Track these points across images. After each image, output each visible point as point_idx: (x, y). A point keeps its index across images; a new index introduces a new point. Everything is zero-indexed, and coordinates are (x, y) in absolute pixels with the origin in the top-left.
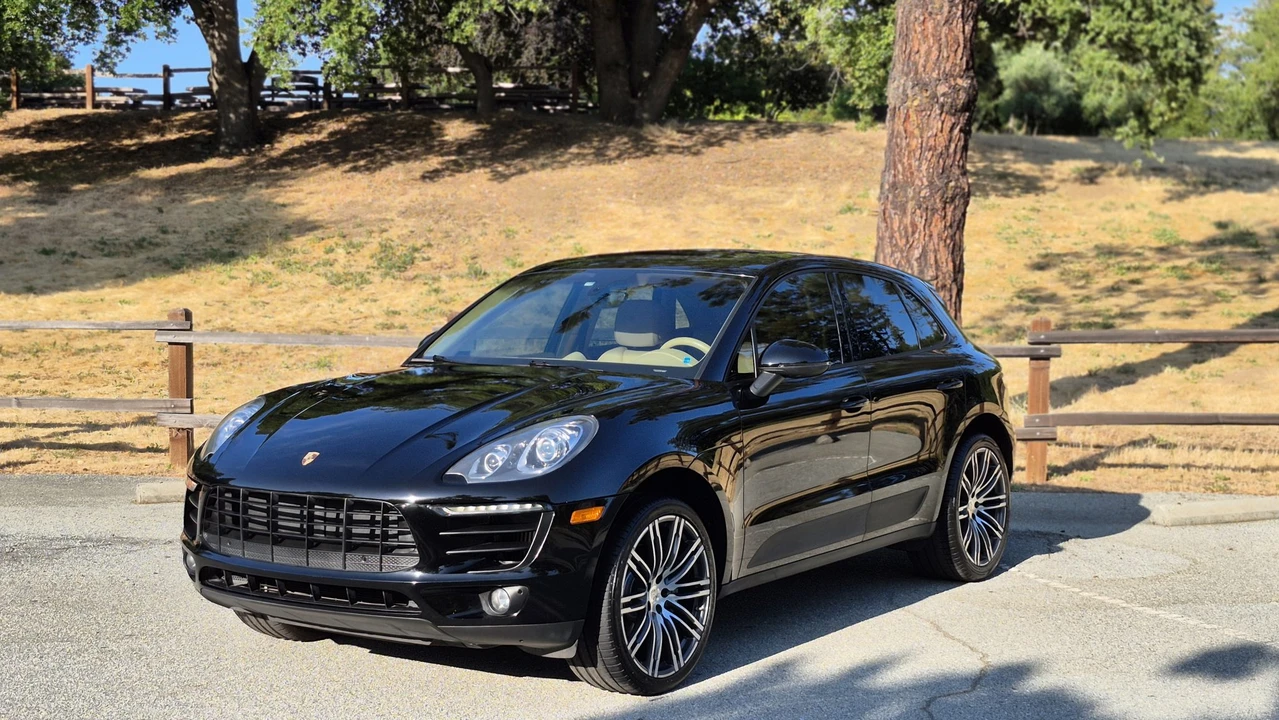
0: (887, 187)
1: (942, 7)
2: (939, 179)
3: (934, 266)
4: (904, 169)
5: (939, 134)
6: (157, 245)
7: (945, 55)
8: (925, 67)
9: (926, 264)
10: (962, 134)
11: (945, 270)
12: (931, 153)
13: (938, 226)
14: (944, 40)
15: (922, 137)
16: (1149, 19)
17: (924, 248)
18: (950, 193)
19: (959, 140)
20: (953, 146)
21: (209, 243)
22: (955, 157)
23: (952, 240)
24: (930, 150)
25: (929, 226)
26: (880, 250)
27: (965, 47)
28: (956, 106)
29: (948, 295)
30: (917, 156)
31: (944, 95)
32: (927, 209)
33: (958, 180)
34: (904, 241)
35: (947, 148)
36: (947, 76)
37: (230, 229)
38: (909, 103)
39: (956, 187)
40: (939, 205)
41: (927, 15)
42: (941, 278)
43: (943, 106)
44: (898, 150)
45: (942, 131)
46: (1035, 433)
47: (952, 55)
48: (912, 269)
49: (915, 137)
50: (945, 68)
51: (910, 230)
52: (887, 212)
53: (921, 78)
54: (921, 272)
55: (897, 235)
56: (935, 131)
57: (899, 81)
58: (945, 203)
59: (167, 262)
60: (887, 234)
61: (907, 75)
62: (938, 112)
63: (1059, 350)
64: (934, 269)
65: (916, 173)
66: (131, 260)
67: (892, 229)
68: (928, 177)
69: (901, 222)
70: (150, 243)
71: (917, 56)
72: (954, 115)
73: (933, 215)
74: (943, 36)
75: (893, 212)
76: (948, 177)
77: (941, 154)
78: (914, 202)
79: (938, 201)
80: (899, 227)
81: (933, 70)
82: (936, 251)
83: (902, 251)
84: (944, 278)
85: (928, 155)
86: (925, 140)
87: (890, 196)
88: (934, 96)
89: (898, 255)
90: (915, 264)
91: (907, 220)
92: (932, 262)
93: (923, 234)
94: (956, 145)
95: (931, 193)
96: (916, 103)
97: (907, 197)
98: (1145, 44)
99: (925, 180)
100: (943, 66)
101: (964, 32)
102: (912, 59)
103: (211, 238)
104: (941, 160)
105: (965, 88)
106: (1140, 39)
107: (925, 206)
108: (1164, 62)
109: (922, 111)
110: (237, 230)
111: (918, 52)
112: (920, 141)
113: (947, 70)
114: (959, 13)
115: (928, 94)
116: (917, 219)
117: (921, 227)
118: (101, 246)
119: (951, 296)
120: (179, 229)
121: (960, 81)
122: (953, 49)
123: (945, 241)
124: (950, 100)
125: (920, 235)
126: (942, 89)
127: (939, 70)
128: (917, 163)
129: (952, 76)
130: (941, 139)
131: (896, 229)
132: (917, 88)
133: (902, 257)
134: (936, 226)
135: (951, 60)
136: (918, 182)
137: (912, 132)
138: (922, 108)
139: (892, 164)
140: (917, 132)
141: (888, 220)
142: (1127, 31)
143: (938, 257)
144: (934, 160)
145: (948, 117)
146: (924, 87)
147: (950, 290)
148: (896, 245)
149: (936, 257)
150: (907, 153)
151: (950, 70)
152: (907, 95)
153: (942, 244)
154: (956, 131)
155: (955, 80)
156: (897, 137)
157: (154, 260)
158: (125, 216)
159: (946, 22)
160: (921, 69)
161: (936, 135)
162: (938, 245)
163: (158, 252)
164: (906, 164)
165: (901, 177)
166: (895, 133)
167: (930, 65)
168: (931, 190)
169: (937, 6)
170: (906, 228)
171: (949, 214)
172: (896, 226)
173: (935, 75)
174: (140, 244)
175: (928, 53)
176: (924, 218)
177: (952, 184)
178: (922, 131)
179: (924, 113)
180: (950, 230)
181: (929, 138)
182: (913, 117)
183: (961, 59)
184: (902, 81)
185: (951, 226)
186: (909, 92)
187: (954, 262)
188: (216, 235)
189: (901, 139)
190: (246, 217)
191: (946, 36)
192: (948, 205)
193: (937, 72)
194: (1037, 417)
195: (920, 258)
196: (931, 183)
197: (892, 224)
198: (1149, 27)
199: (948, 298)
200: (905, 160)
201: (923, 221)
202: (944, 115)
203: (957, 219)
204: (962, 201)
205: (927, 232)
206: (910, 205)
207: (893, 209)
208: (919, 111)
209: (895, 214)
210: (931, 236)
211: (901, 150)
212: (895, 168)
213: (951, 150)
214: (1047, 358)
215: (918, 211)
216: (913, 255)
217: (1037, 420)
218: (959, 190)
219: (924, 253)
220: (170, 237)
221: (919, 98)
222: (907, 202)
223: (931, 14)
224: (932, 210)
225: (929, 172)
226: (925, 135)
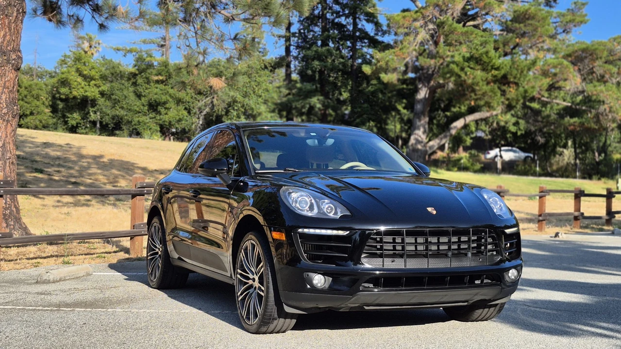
1: (13, 13)
2: (10, 104)
3: (9, 151)
7: (13, 39)
9: (5, 150)
11: (12, 154)
17: (4, 140)
18: (15, 113)
22: (16, 94)
23: (15, 138)
24: (6, 88)
25: (6, 129)
28: (18, 66)
29: (14, 167)
31: (14, 59)
32: (5, 120)
33: (17, 106)
35: (13, 88)
36: (14, 50)
39: (17, 110)
40: (10, 118)
42: (12, 158)
43: (12, 65)
45: (11, 79)
47: (16, 39)
50: (14, 45)
53: (2, 49)
54: (3, 154)
56: (9, 78)
58: (13, 117)
62: (10, 68)
64: (9, 153)
68: (6, 103)
73: (7, 124)
74: (11, 28)
76: (13, 104)
77: (11, 91)
79: (10, 116)
81: (8, 46)
82: (9, 143)
85: (6, 90)
88: (8, 60)
90: (1, 150)
92: (8, 148)
93: (3, 133)
94: (16, 87)
95: (7, 112)
99: (4, 104)
100: (12, 44)
104: (11, 95)
107: (4, 118)
115: (5, 58)
116: (1, 125)
121: (19, 54)
123: (12, 138)
126: (13, 56)
129: (16, 50)
130: (12, 83)
134: (9, 129)
135: (15, 42)
138: (2, 65)
143: (10, 146)
144: (8, 94)
145: (14, 72)
146: (4, 54)
147: (15, 165)
151: (15, 47)
154: (17, 79)
159: (15, 21)
161: (9, 80)
162: (10, 140)
167: (6, 43)
168: (7, 110)
169: (11, 12)
171: (14, 123)
173: (9, 48)
177: (16, 108)
178: (2, 77)
179: (3, 68)
181: (5, 82)
185: (14, 130)
191: (14, 29)
192: (13, 119)
195: (2, 146)
196: (7, 106)
199: (14, 169)
201: (4, 127)
204: (18, 117)
205: (5, 133)
210: (7, 134)
213: (15, 90)
215: (1, 121)
219: (4, 144)
223: (6, 15)
224: (7, 121)
225: (6, 100)
226: (3, 80)
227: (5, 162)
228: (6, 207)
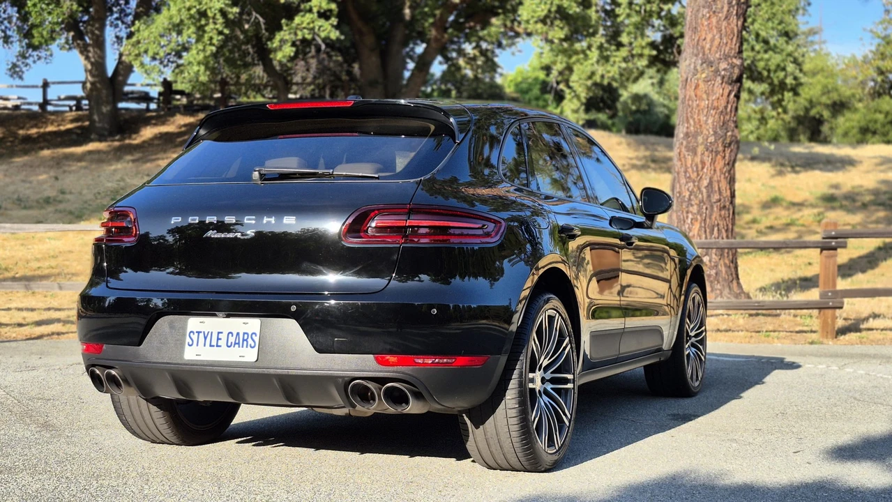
0: (682, 135)
1: (723, 8)
2: (721, 129)
3: (718, 192)
4: (695, 123)
5: (721, 98)
6: (60, 202)
7: (725, 41)
8: (710, 49)
9: (712, 191)
10: (735, 99)
11: (725, 195)
12: (715, 111)
13: (720, 164)
14: (724, 30)
15: (708, 100)
16: (766, 52)
17: (711, 179)
18: (728, 141)
19: (734, 102)
20: (729, 106)
21: (99, 201)
22: (731, 115)
23: (729, 173)
24: (714, 109)
25: (714, 164)
26: (676, 181)
27: (738, 37)
28: (733, 77)
29: (727, 212)
30: (705, 113)
31: (725, 70)
32: (712, 151)
33: (733, 131)
34: (695, 174)
35: (726, 107)
36: (726, 57)
37: (112, 191)
38: (698, 76)
39: (732, 136)
40: (721, 148)
41: (711, 13)
42: (722, 200)
43: (723, 77)
44: (689, 110)
45: (722, 96)
46: (828, 303)
47: (729, 41)
48: (702, 194)
49: (703, 100)
50: (725, 51)
51: (700, 166)
52: (682, 154)
53: (708, 58)
54: (709, 196)
55: (690, 170)
56: (718, 95)
57: (690, 60)
58: (725, 147)
59: (71, 213)
60: (683, 169)
61: (696, 55)
62: (720, 82)
63: (846, 243)
64: (718, 194)
65: (704, 126)
66: (43, 212)
67: (686, 165)
68: (713, 128)
69: (693, 161)
70: (55, 200)
71: (704, 42)
72: (730, 84)
73: (716, 155)
74: (723, 28)
75: (686, 153)
76: (726, 129)
77: (722, 112)
78: (703, 146)
79: (720, 145)
80: (691, 165)
81: (717, 52)
82: (719, 182)
83: (694, 182)
84: (725, 201)
85: (713, 112)
86: (710, 102)
87: (685, 143)
88: (717, 71)
89: (691, 184)
90: (704, 191)
91: (698, 159)
92: (717, 189)
93: (709, 169)
94: (732, 106)
95: (716, 140)
96: (704, 76)
97: (697, 143)
98: (764, 69)
99: (711, 130)
100: (723, 50)
101: (737, 25)
102: (701, 44)
103: (99, 197)
104: (722, 118)
105: (738, 66)
106: (761, 65)
107: (710, 149)
108: (776, 82)
109: (708, 81)
110: (117, 192)
111: (705, 39)
112: (707, 102)
113: (726, 52)
114: (735, 12)
115: (713, 69)
116: (705, 158)
117: (708, 164)
118: (18, 202)
119: (729, 214)
120: (73, 191)
121: (734, 60)
122: (730, 37)
123: (725, 174)
124: (728, 74)
125: (707, 170)
126: (723, 65)
127: (721, 52)
128: (705, 118)
129: (729, 56)
130: (722, 102)
131: (689, 166)
132: (705, 65)
133: (694, 186)
134: (719, 163)
135: (729, 45)
136: (705, 132)
137: (701, 96)
138: (709, 79)
139: (685, 118)
140: (705, 96)
141: (683, 160)
142: (752, 59)
143: (720, 186)
144: (717, 116)
145: (727, 86)
146: (711, 64)
147: (729, 210)
148: (689, 177)
149: (719, 186)
150: (697, 111)
151: (728, 53)
152: (697, 70)
153: (722, 176)
154: (732, 96)
155: (731, 59)
156: (689, 100)
157: (60, 212)
158: (30, 182)
159: (726, 18)
160: (707, 52)
161: (718, 99)
162: (720, 177)
163: (61, 207)
164: (696, 120)
165: (692, 128)
166: (687, 97)
167: (714, 48)
168: (715, 137)
169: (719, 6)
170: (697, 165)
171: (727, 155)
172: (689, 162)
173: (717, 56)
174: (48, 201)
175: (713, 40)
176: (710, 157)
177: (729, 134)
178: (708, 95)
179: (709, 83)
180: (727, 167)
181: (713, 101)
182: (702, 85)
183: (735, 45)
184: (693, 60)
185: (728, 164)
186: (699, 67)
187: (730, 189)
188: (103, 195)
189: (693, 101)
190: (122, 184)
191: (725, 28)
192: (726, 149)
193: (719, 53)
194: (829, 292)
195: (707, 186)
196: (715, 133)
197: (686, 162)
198: (766, 56)
199: (727, 215)
200: (696, 117)
201: (710, 160)
202: (724, 84)
203: (732, 158)
204: (736, 146)
205: (713, 168)
206: (700, 149)
207: (688, 151)
208: (706, 81)
209: (688, 155)
210: (715, 170)
211: (692, 109)
212: (688, 122)
213: (729, 109)
214: (835, 249)
215: (706, 152)
216: (703, 184)
217: (830, 294)
218: (734, 138)
219: (711, 183)
220: (68, 196)
221: (706, 72)
222: (697, 146)
223: (714, 12)
224: (716, 152)
225: (713, 125)
226: (710, 98)
227: (712, 206)
228: (711, 266)
